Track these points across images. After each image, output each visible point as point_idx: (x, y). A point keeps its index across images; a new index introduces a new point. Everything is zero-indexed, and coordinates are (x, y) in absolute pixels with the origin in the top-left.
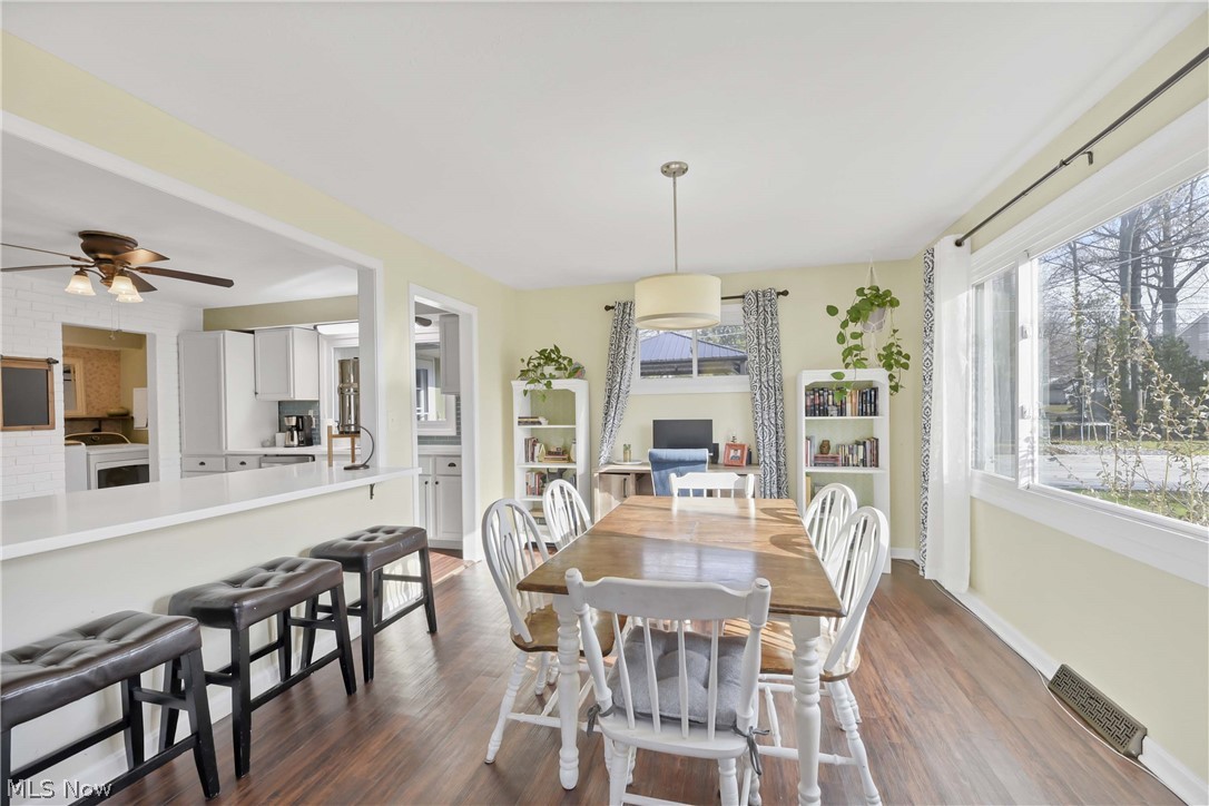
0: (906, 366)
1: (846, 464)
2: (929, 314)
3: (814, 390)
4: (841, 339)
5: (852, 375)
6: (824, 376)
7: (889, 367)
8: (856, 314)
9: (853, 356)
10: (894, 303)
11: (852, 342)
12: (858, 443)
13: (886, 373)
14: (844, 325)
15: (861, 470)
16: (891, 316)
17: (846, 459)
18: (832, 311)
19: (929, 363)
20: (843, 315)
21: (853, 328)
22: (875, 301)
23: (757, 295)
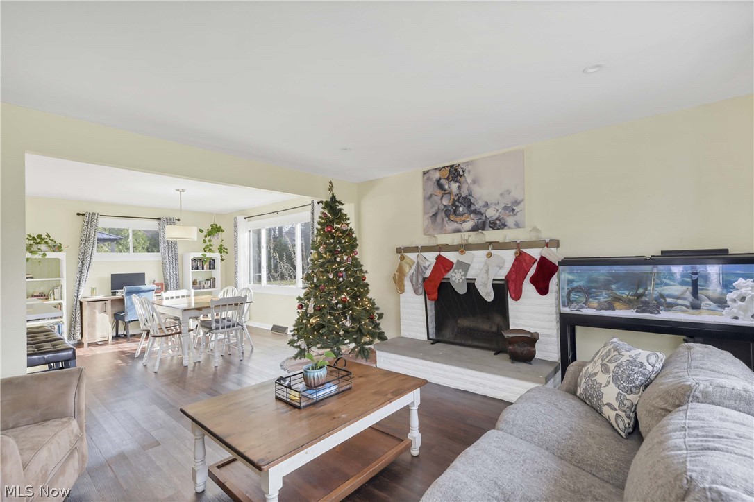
0: (227, 253)
1: (204, 288)
2: (236, 237)
3: (194, 260)
4: (204, 241)
5: (209, 255)
6: (199, 255)
7: (221, 253)
8: (210, 233)
9: (208, 248)
10: (223, 231)
11: (208, 243)
12: (207, 280)
13: (220, 254)
14: (206, 236)
15: (210, 290)
16: (221, 236)
17: (204, 286)
18: (201, 231)
19: (236, 252)
20: (205, 232)
21: (208, 238)
22: (215, 230)
23: (167, 219)
